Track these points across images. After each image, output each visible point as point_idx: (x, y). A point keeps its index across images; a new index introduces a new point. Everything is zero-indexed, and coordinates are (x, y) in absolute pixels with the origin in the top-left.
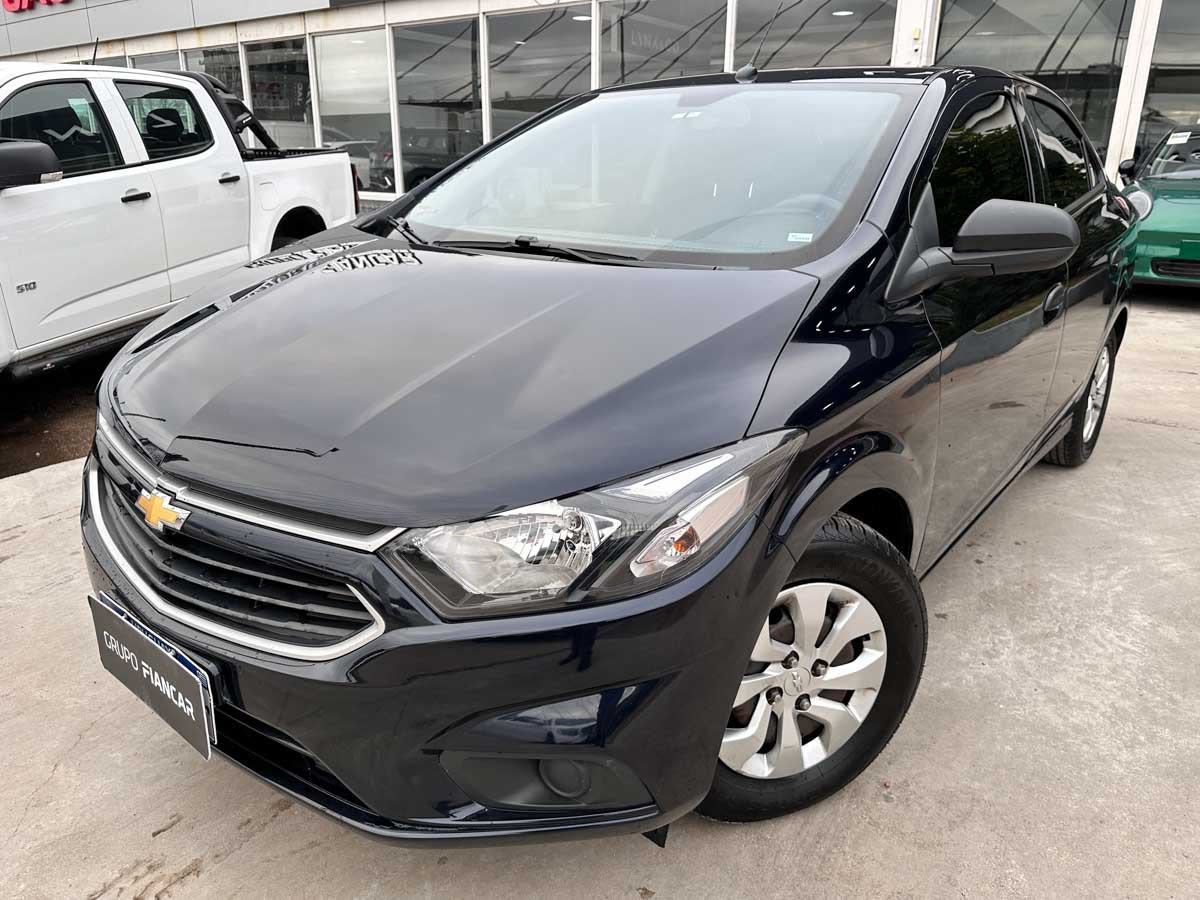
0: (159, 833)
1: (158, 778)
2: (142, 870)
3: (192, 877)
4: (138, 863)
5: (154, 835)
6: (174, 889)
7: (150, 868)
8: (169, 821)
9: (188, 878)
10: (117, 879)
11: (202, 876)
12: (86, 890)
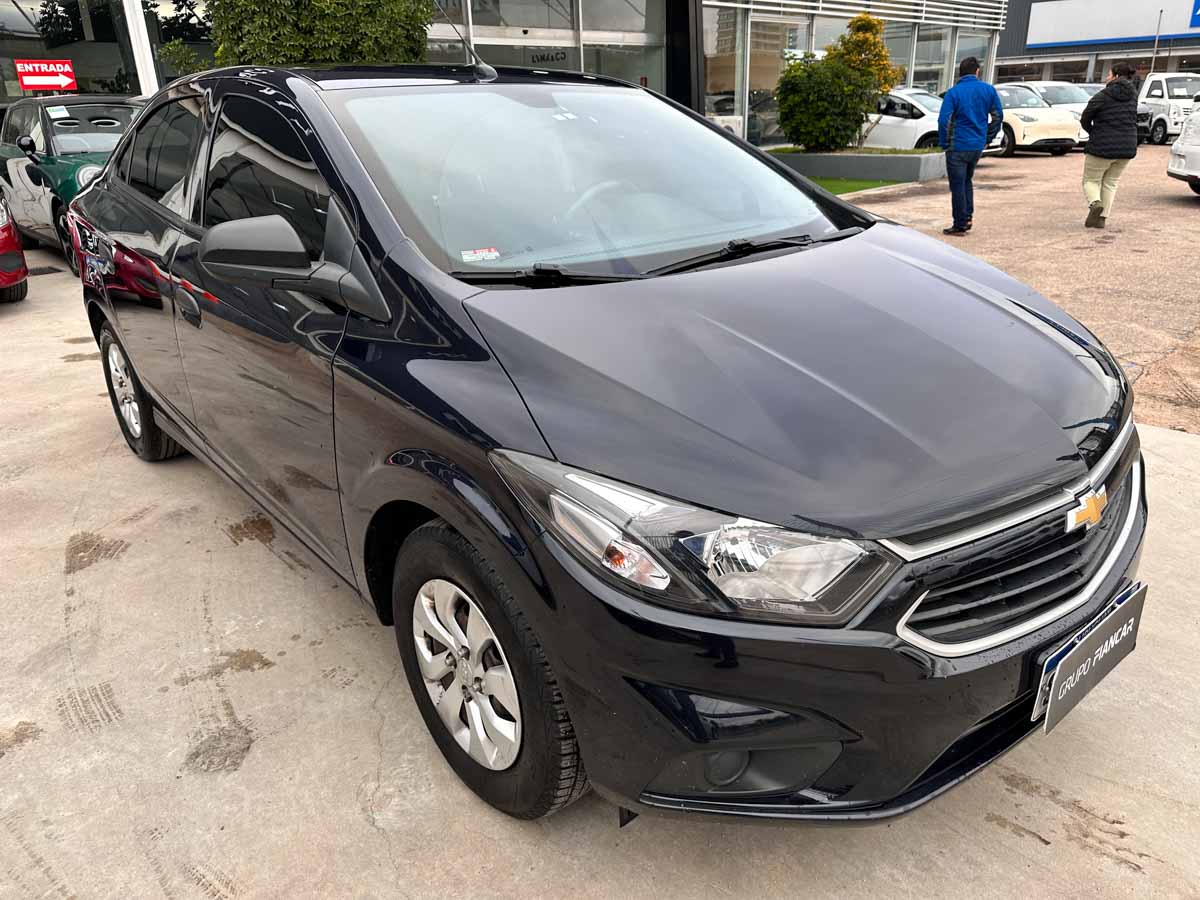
0: (1043, 840)
1: (969, 861)
2: (1090, 841)
3: (1082, 805)
4: (1084, 847)
5: (1047, 843)
6: (1101, 814)
7: (1086, 836)
8: (1027, 837)
9: (1084, 807)
10: (1108, 856)
11: (1079, 798)
12: (1131, 875)
